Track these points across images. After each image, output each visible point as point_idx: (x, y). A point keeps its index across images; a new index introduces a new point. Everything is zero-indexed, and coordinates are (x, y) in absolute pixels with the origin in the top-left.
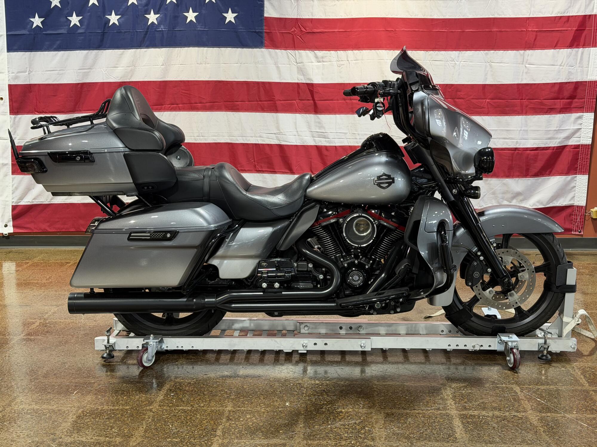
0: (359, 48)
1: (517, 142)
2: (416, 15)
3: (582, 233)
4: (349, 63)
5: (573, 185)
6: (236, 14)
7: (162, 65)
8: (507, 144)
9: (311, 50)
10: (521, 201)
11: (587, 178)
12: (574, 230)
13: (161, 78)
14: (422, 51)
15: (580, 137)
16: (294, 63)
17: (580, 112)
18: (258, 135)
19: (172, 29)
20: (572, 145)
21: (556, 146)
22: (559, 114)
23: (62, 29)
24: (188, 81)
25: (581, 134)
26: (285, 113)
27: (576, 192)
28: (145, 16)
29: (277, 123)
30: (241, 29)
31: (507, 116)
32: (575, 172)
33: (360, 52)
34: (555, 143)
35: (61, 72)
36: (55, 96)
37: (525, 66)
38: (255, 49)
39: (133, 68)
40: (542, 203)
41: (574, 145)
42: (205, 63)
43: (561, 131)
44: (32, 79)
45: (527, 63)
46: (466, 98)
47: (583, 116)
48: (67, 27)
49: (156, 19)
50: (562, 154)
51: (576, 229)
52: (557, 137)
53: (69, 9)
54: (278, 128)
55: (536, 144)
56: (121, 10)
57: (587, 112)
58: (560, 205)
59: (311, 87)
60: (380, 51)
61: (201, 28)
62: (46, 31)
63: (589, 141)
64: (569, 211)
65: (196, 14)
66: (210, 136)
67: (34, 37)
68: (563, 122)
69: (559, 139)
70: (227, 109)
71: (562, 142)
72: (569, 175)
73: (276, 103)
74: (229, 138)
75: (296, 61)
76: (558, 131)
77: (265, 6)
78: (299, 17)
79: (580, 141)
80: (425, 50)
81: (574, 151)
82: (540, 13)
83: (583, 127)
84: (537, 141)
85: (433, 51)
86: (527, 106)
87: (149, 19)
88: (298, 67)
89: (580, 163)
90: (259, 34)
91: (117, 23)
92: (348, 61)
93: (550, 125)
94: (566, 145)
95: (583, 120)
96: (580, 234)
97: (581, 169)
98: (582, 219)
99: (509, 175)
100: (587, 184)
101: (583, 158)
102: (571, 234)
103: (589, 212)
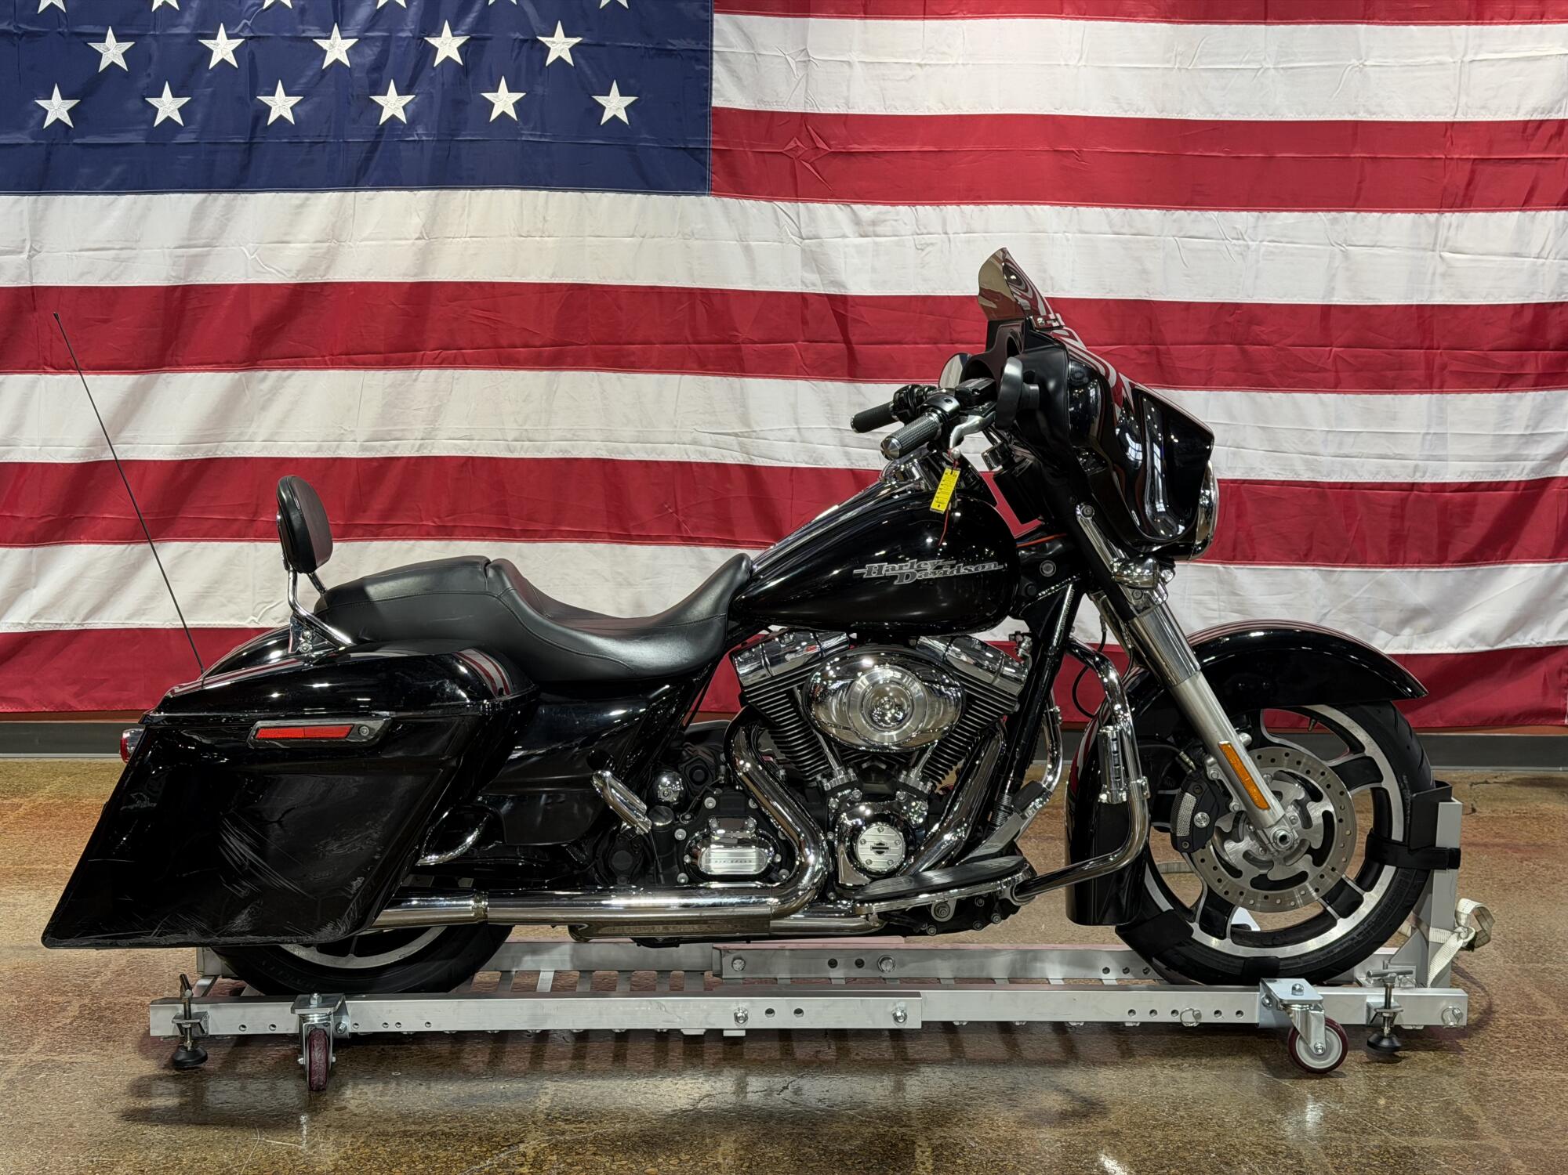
0: (980, 198)
1: (1416, 467)
2: (1138, 110)
4: (950, 241)
6: (632, 99)
7: (417, 239)
8: (1388, 473)
9: (843, 203)
10: (1427, 631)
13: (415, 275)
14: (1155, 211)
16: (793, 237)
18: (688, 438)
19: (450, 138)
21: (1524, 478)
22: (1535, 390)
23: (130, 131)
24: (492, 285)
26: (764, 377)
28: (372, 100)
29: (744, 406)
30: (646, 140)
31: (1390, 393)
33: (982, 210)
34: (1521, 472)
35: (125, 254)
36: (106, 321)
37: (1441, 257)
38: (683, 197)
39: (333, 244)
40: (1482, 639)
42: (540, 234)
43: (1539, 439)
44: (37, 273)
45: (1446, 249)
46: (1276, 342)
48: (144, 127)
49: (404, 108)
50: (1540, 501)
52: (1528, 455)
53: (152, 74)
54: (745, 419)
55: (1468, 472)
56: (303, 80)
58: (1534, 644)
59: (839, 306)
60: (1036, 207)
61: (531, 135)
62: (83, 137)
64: (1557, 661)
65: (519, 96)
66: (552, 438)
67: (50, 153)
68: (1542, 414)
69: (1533, 460)
70: (599, 363)
71: (1542, 467)
72: (1560, 561)
73: (740, 348)
74: (605, 446)
75: (800, 232)
76: (1529, 439)
77: (714, 77)
78: (809, 111)
80: (1163, 208)
82: (1483, 112)
84: (1471, 466)
85: (1185, 209)
86: (1443, 367)
87: (381, 108)
88: (803, 251)
90: (697, 155)
91: (290, 117)
92: (946, 233)
93: (1507, 420)
94: (1550, 476)
99: (1393, 559)
102: (1563, 725)
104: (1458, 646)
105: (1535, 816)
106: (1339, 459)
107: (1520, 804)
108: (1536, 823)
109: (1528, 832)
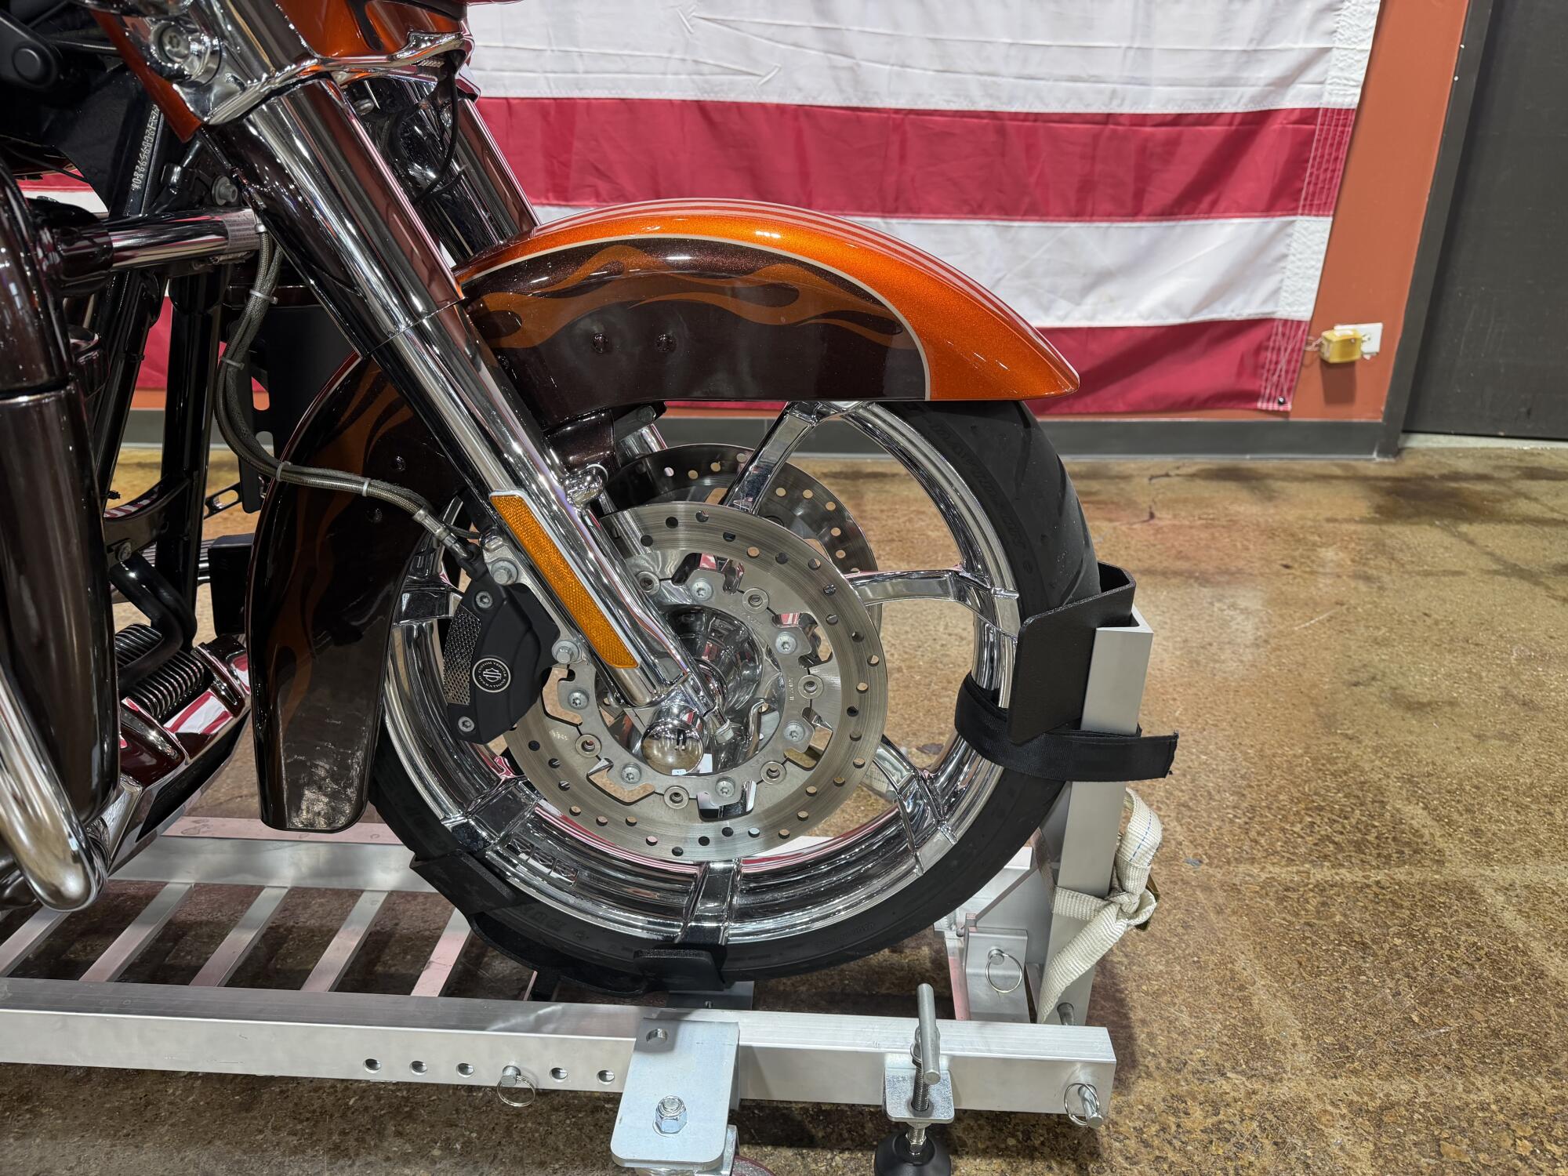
1: (1114, 93)
3: (1289, 407)
5: (1280, 249)
8: (1080, 100)
10: (1114, 300)
11: (1328, 226)
12: (1267, 395)
15: (1322, 83)
20: (1293, 111)
21: (1241, 109)
25: (1326, 72)
27: (1288, 273)
32: (1293, 205)
34: (1239, 101)
40: (1177, 311)
41: (1303, 110)
43: (1263, 57)
47: (1343, 1)
50: (1258, 140)
51: (1270, 394)
52: (1247, 79)
55: (1178, 100)
58: (1233, 317)
63: (1348, 97)
64: (1257, 335)
68: (1274, 21)
69: (1253, 86)
71: (1264, 96)
72: (1274, 216)
76: (1253, 56)
79: (1320, 96)
81: (1294, 130)
83: (1337, 44)
84: (1179, 92)
89: (1311, 174)
93: (1229, 31)
94: (1272, 107)
95: (1342, 18)
96: (1282, 408)
97: (1314, 194)
98: (1293, 363)
99: (1079, 213)
100: (1324, 247)
101: (1322, 156)
102: (1256, 410)
103: (1318, 342)
104: (1148, 318)
105: (1225, 523)
106: (1023, 81)
107: (1207, 506)
108: (1226, 535)
109: (1217, 549)
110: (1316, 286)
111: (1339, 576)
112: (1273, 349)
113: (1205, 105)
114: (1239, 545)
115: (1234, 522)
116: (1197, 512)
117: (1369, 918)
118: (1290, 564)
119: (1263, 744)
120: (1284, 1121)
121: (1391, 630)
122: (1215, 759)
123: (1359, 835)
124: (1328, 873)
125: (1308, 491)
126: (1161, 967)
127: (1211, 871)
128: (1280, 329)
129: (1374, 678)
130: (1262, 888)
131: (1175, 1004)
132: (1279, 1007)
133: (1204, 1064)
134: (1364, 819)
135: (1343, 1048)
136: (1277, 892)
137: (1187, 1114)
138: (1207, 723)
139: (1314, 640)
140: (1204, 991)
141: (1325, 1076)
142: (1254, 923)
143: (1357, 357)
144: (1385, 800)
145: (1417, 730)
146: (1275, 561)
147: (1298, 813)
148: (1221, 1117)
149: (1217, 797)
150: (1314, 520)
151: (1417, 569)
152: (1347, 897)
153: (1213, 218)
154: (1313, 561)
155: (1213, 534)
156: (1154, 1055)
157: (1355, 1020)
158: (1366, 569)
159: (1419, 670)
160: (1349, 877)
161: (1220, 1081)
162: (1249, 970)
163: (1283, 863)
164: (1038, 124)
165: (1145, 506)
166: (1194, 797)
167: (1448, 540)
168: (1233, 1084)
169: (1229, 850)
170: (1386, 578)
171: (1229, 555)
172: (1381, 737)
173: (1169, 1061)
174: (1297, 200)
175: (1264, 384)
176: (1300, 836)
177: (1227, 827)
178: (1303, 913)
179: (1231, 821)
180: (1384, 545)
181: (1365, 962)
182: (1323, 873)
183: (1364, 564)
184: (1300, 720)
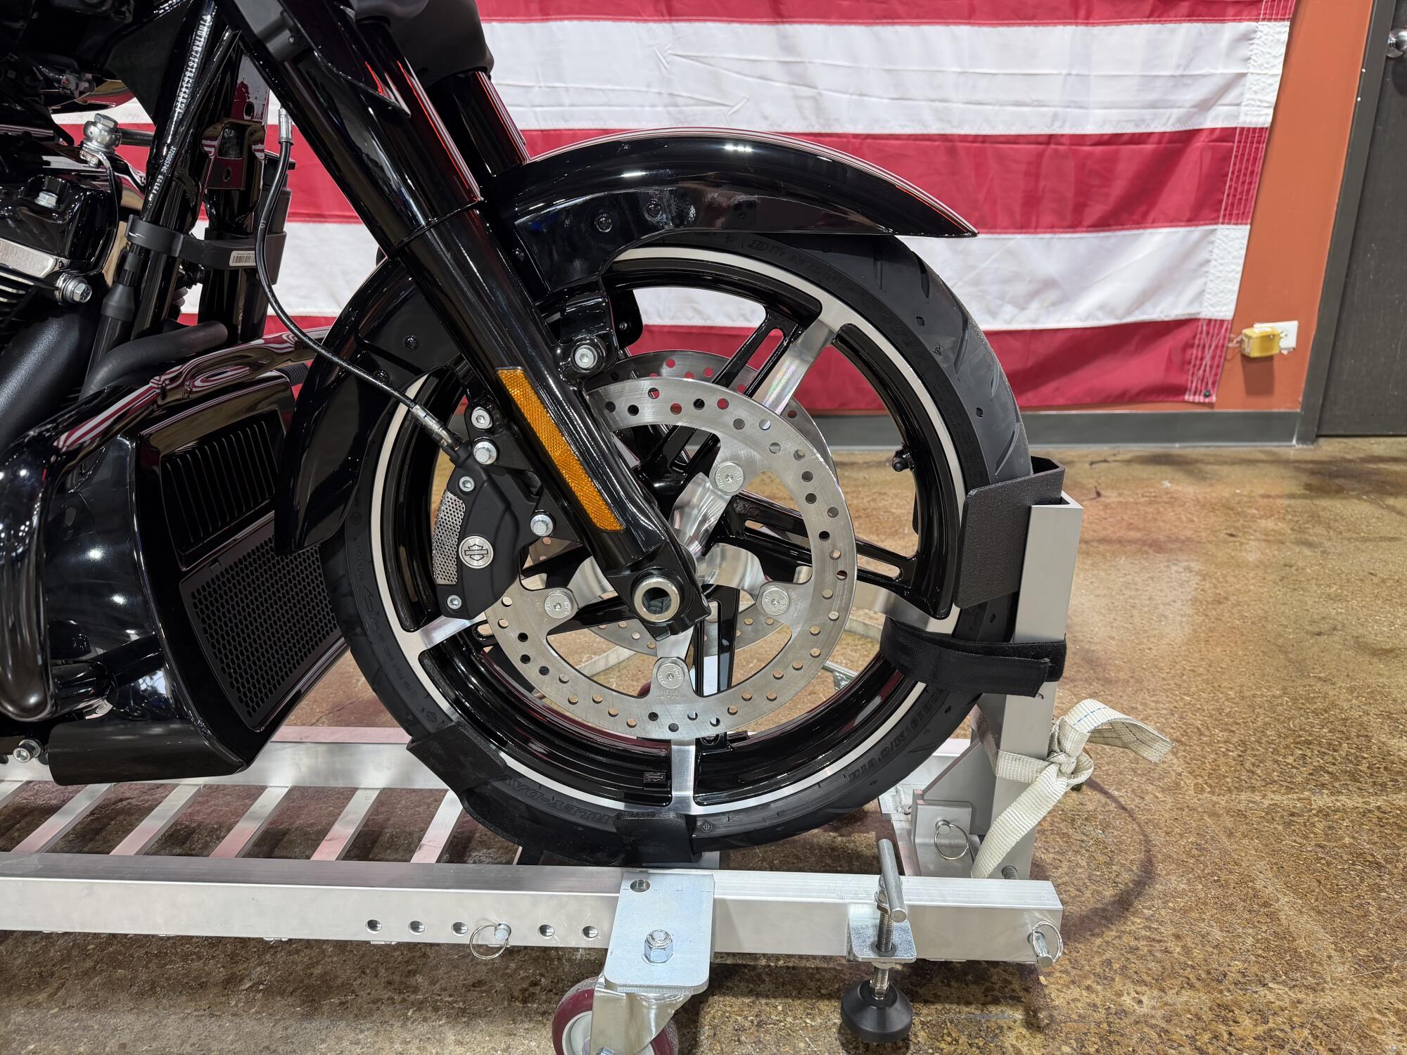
1: (1055, 117)
3: (1214, 399)
5: (1203, 255)
8: (1026, 122)
10: (1055, 305)
11: (1247, 233)
12: (1193, 389)
15: (1238, 105)
17: (1249, 20)
20: (1213, 130)
21: (1168, 130)
22: (1189, 21)
25: (1242, 94)
27: (1211, 277)
31: (1030, 24)
32: (1214, 215)
34: (1167, 122)
40: (1112, 312)
41: (1222, 130)
43: (1189, 82)
47: (1255, 32)
50: (1181, 158)
51: (1196, 388)
52: (1175, 102)
55: (1111, 122)
57: (1270, 20)
58: (1160, 318)
63: (1263, 118)
64: (1184, 334)
68: (1196, 50)
69: (1179, 107)
71: (1190, 116)
72: (1197, 225)
76: (1181, 80)
79: (1237, 117)
81: (1215, 147)
83: (1250, 71)
84: (1112, 114)
89: (1230, 187)
93: (1157, 59)
94: (1196, 128)
95: (1254, 46)
96: (1207, 400)
97: (1232, 205)
98: (1217, 358)
99: (1025, 224)
100: (1243, 252)
101: (1240, 171)
102: (1184, 401)
103: (1239, 339)
104: (1087, 318)
105: (1166, 500)
106: (972, 107)
107: (1147, 486)
108: (1170, 510)
109: (1164, 521)
110: (1236, 288)
111: (1282, 543)
112: (1198, 346)
113: (1137, 126)
114: (1183, 517)
115: (1176, 499)
116: (1139, 491)
117: (1376, 839)
118: (1234, 533)
119: (1242, 686)
120: (1336, 1029)
121: (1341, 587)
122: (1198, 700)
123: (1351, 765)
124: (1328, 800)
125: (1237, 472)
126: (1183, 886)
127: (1214, 798)
128: (1205, 328)
129: (1334, 629)
130: (1267, 814)
131: (1204, 920)
132: (1307, 922)
133: (1244, 976)
134: (1353, 751)
135: (1377, 960)
136: (1282, 817)
137: (1236, 1022)
138: (1185, 669)
139: (1271, 597)
140: (1231, 907)
141: (1367, 986)
142: (1266, 846)
143: (1275, 351)
144: (1370, 734)
145: (1386, 673)
146: (1219, 531)
147: (1287, 747)
148: (1271, 1025)
149: (1207, 733)
150: (1249, 496)
151: (1354, 536)
152: (1352, 821)
153: (1145, 228)
154: (1255, 531)
155: (1157, 509)
156: (1193, 967)
157: (1385, 933)
158: (1306, 536)
159: (1376, 621)
160: (1350, 804)
161: (1262, 991)
162: (1271, 889)
163: (1283, 791)
164: (986, 145)
165: (1090, 486)
166: (1185, 733)
167: (1378, 512)
168: (1276, 994)
169: (1228, 780)
170: (1327, 544)
171: (1176, 527)
172: (1355, 679)
173: (1209, 973)
174: (1219, 211)
175: (1190, 378)
176: (1293, 767)
177: (1222, 759)
178: (1312, 835)
179: (1225, 755)
180: (1319, 516)
181: (1383, 880)
182: (1322, 800)
183: (1304, 532)
184: (1272, 665)
